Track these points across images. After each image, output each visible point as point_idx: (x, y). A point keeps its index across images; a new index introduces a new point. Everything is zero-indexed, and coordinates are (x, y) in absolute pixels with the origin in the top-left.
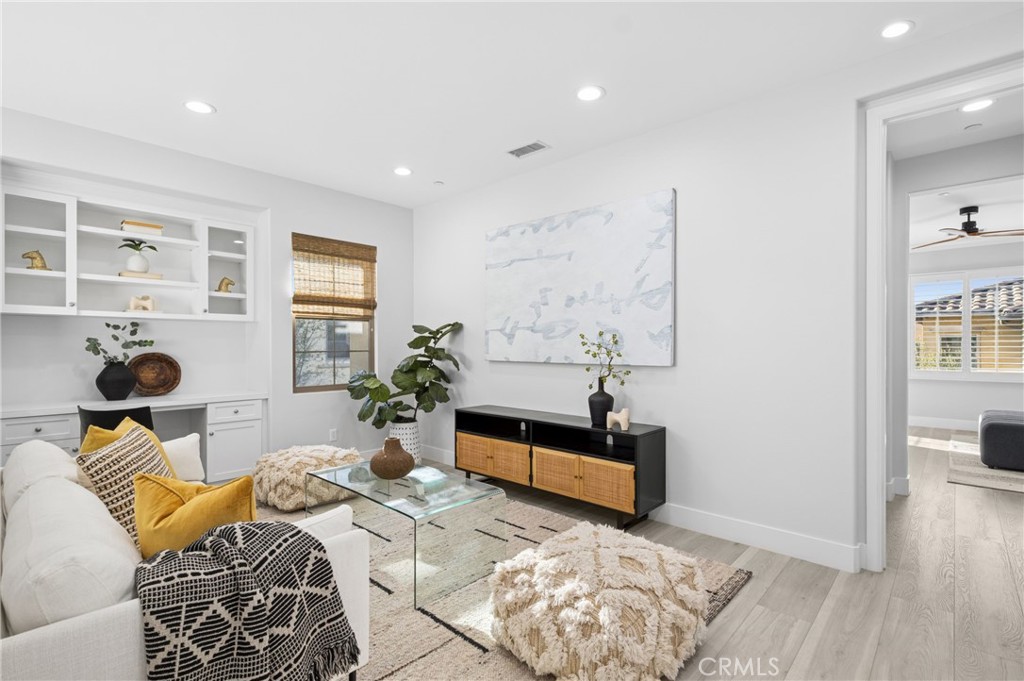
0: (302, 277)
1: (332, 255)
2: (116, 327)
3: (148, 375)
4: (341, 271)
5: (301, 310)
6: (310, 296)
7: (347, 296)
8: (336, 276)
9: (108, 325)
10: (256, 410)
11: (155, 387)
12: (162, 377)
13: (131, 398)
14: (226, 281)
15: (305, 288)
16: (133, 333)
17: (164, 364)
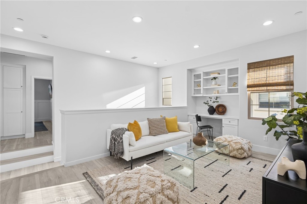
0: (251, 78)
1: (267, 66)
2: (211, 98)
3: (220, 109)
4: (271, 72)
5: (250, 90)
6: (254, 84)
7: (274, 82)
8: (268, 74)
9: (209, 98)
10: (236, 123)
11: (221, 113)
12: (223, 110)
13: (215, 114)
14: (235, 83)
15: (251, 82)
16: (216, 99)
17: (224, 107)
